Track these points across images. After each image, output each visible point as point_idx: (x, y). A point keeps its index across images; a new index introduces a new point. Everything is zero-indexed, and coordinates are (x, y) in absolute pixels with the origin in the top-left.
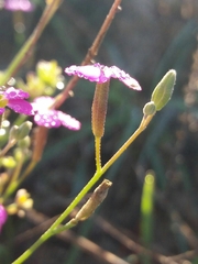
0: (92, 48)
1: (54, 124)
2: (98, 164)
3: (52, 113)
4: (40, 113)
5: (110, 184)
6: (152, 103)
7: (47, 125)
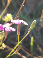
0: (18, 14)
1: (9, 30)
2: (19, 41)
3: (9, 28)
4: (6, 28)
5: (21, 46)
6: (30, 28)
7: (8, 31)
